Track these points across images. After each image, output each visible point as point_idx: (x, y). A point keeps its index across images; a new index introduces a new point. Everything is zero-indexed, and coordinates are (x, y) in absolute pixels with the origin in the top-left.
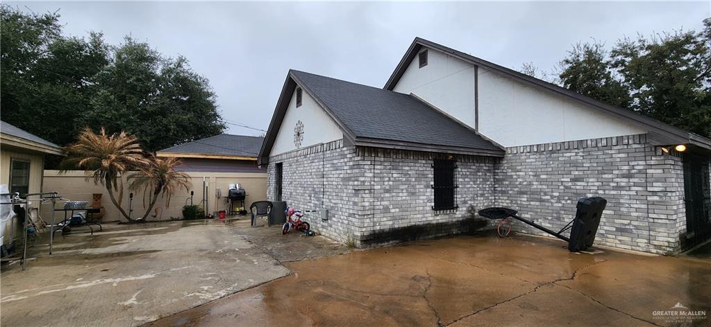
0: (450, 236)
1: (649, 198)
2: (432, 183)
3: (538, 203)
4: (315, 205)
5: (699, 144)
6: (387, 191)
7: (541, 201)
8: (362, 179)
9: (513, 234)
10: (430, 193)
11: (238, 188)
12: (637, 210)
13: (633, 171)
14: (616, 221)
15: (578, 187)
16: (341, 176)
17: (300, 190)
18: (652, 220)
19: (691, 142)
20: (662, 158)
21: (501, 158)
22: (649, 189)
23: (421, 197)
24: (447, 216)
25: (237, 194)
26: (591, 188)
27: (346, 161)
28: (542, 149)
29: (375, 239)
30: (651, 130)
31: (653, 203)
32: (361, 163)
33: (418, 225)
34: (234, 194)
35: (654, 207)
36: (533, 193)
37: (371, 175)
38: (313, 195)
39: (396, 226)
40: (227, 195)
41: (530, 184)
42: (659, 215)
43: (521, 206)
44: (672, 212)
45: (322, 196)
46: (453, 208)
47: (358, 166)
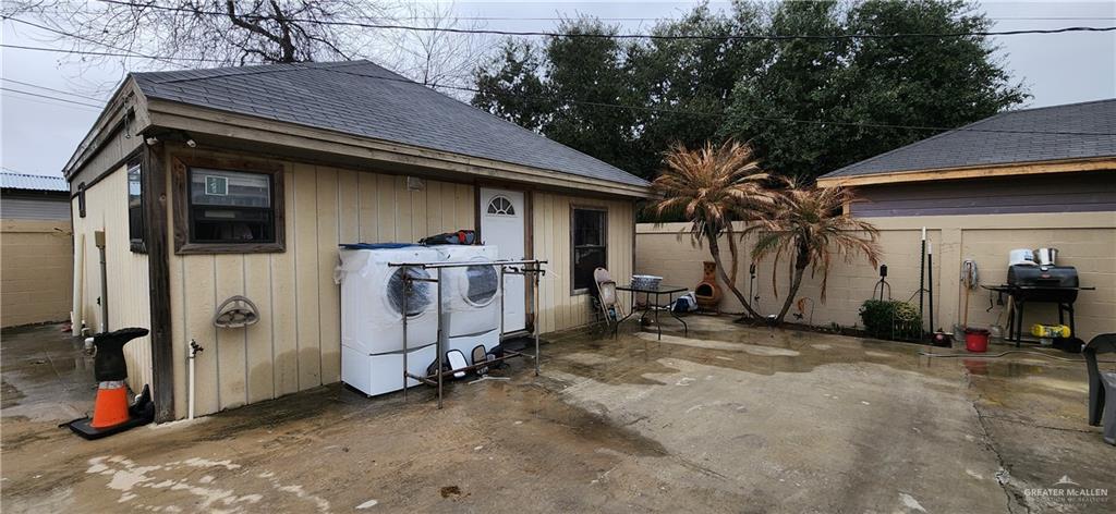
11: (1045, 260)
25: (1039, 281)
34: (1028, 280)
40: (1002, 281)
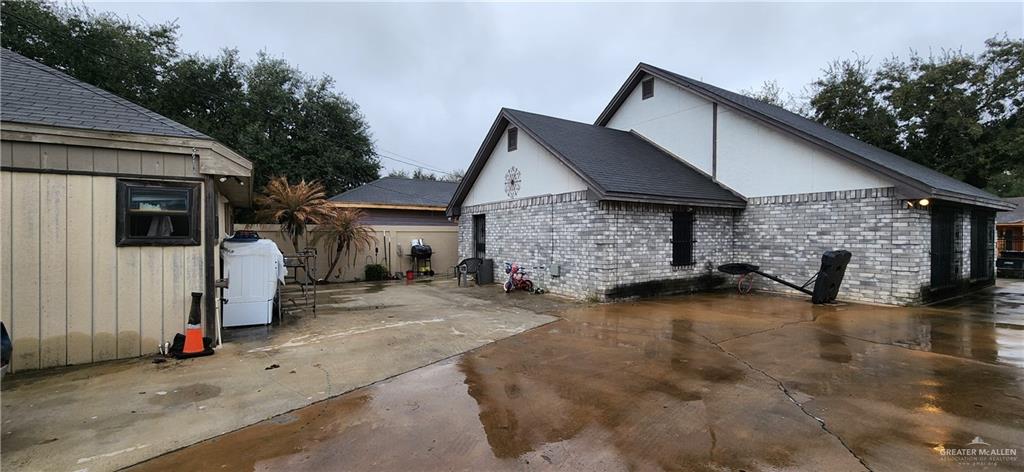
0: (687, 293)
1: (893, 252)
2: (671, 237)
3: (781, 259)
4: (541, 262)
5: (944, 198)
6: (629, 245)
7: (785, 255)
8: (607, 233)
9: (753, 291)
10: (669, 248)
11: (421, 243)
12: (881, 263)
13: (880, 225)
14: (862, 275)
15: (824, 241)
16: (579, 230)
17: (516, 246)
18: (894, 273)
19: (933, 196)
20: (908, 211)
21: (743, 210)
22: (894, 242)
23: (661, 252)
24: (685, 273)
25: (422, 250)
26: (838, 242)
27: (586, 215)
28: (789, 201)
29: (618, 293)
30: (898, 184)
31: (897, 256)
32: (605, 216)
33: (658, 281)
34: (418, 251)
35: (897, 259)
36: (777, 248)
37: (615, 229)
38: (536, 251)
39: (637, 281)
40: (410, 253)
41: (774, 238)
42: (902, 268)
43: (763, 262)
44: (914, 265)
45: (550, 252)
46: (692, 264)
47: (602, 220)
